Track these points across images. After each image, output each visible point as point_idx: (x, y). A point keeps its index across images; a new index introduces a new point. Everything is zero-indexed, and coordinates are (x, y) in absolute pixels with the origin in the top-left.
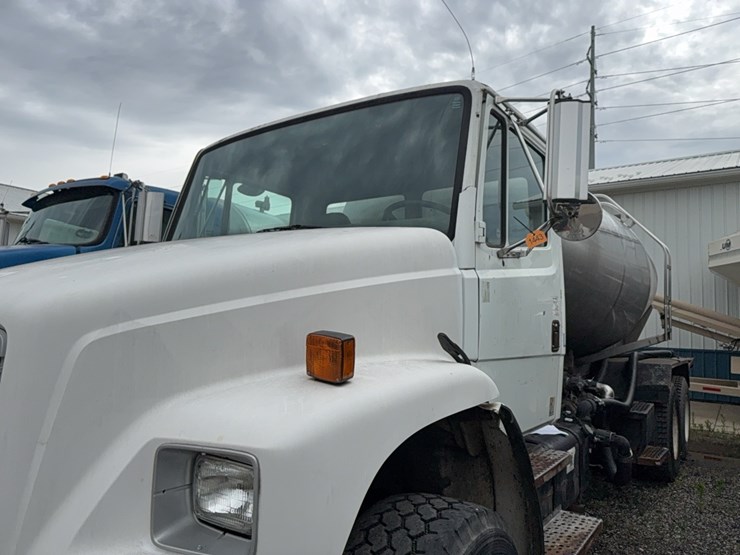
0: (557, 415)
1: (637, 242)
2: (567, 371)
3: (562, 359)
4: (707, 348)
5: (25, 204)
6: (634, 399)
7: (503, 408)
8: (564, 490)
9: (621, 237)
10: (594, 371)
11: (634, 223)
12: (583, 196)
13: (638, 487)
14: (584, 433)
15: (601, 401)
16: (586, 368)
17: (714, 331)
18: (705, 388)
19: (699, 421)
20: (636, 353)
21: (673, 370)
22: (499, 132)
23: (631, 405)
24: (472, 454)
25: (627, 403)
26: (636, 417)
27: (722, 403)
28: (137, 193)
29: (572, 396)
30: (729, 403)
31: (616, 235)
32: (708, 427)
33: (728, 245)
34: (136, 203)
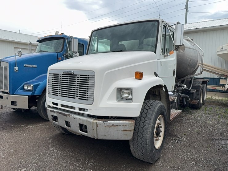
0: (173, 90)
1: (195, 49)
2: (176, 82)
3: (175, 78)
4: (214, 77)
5: (37, 41)
6: (192, 89)
7: (164, 85)
8: (174, 105)
9: (191, 49)
10: (183, 82)
11: (195, 44)
12: (182, 44)
13: (191, 110)
14: (179, 95)
15: (183, 88)
16: (180, 81)
17: (217, 72)
18: (212, 88)
19: (210, 96)
20: (193, 78)
21: (202, 82)
22: (164, 28)
23: (191, 90)
24: (157, 95)
25: (190, 89)
26: (192, 93)
27: (217, 92)
28: (71, 39)
29: (177, 87)
30: (219, 92)
31: (190, 48)
32: (212, 97)
33: (222, 48)
34: (71, 41)
